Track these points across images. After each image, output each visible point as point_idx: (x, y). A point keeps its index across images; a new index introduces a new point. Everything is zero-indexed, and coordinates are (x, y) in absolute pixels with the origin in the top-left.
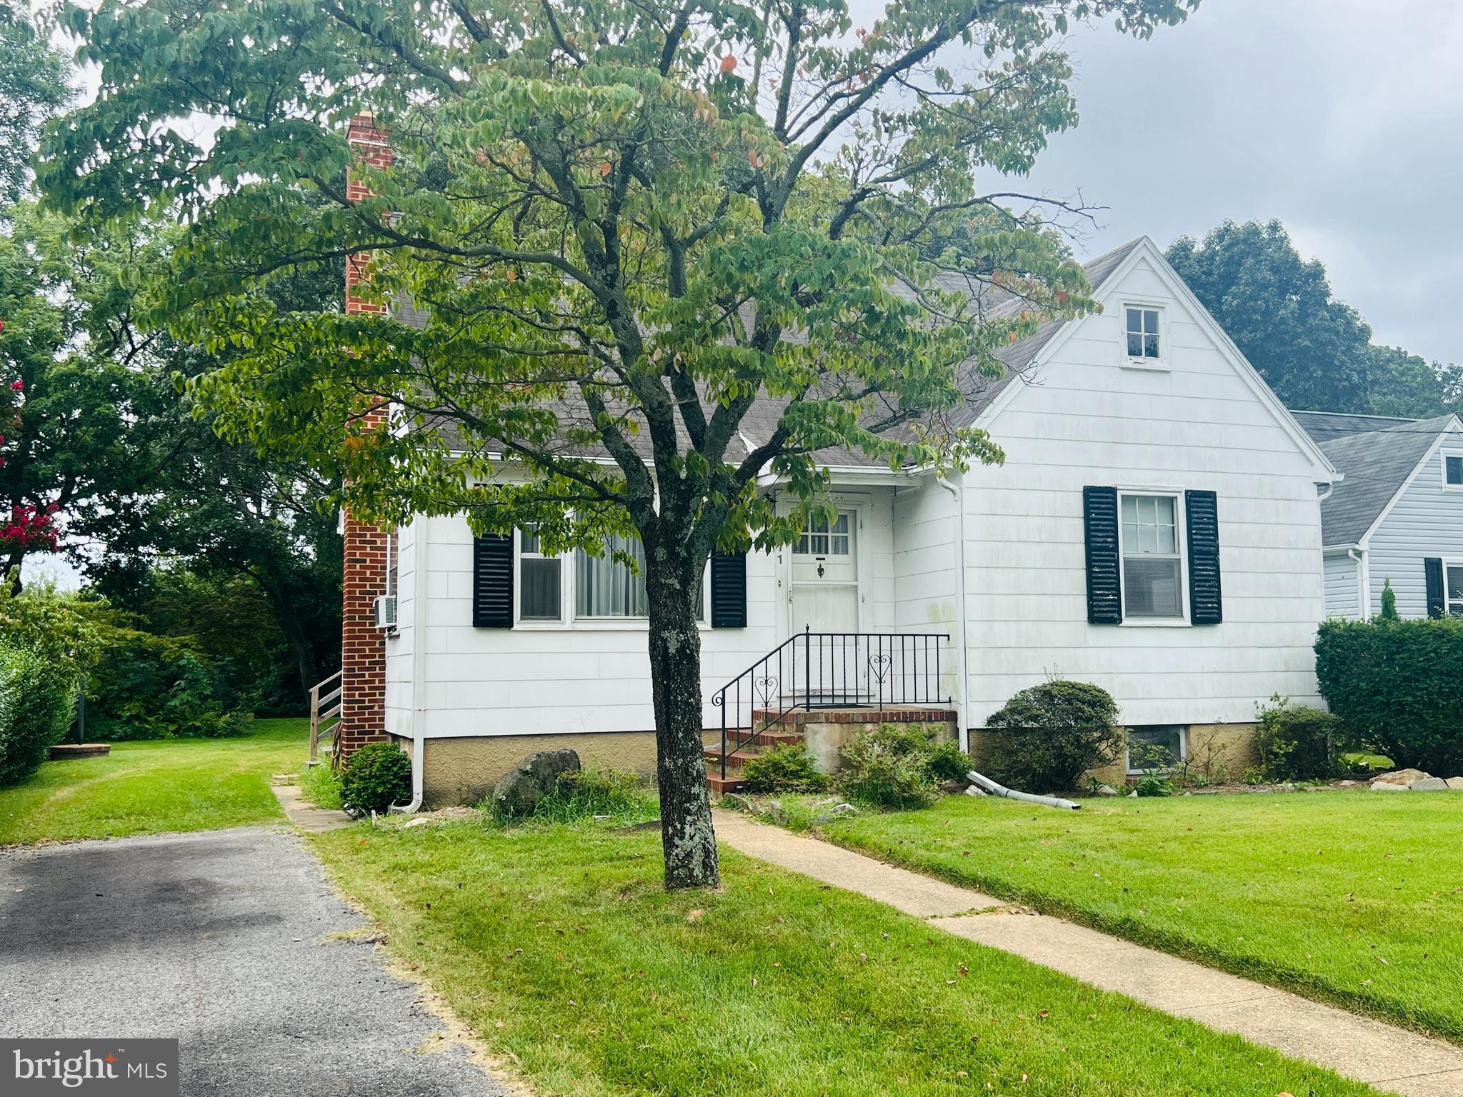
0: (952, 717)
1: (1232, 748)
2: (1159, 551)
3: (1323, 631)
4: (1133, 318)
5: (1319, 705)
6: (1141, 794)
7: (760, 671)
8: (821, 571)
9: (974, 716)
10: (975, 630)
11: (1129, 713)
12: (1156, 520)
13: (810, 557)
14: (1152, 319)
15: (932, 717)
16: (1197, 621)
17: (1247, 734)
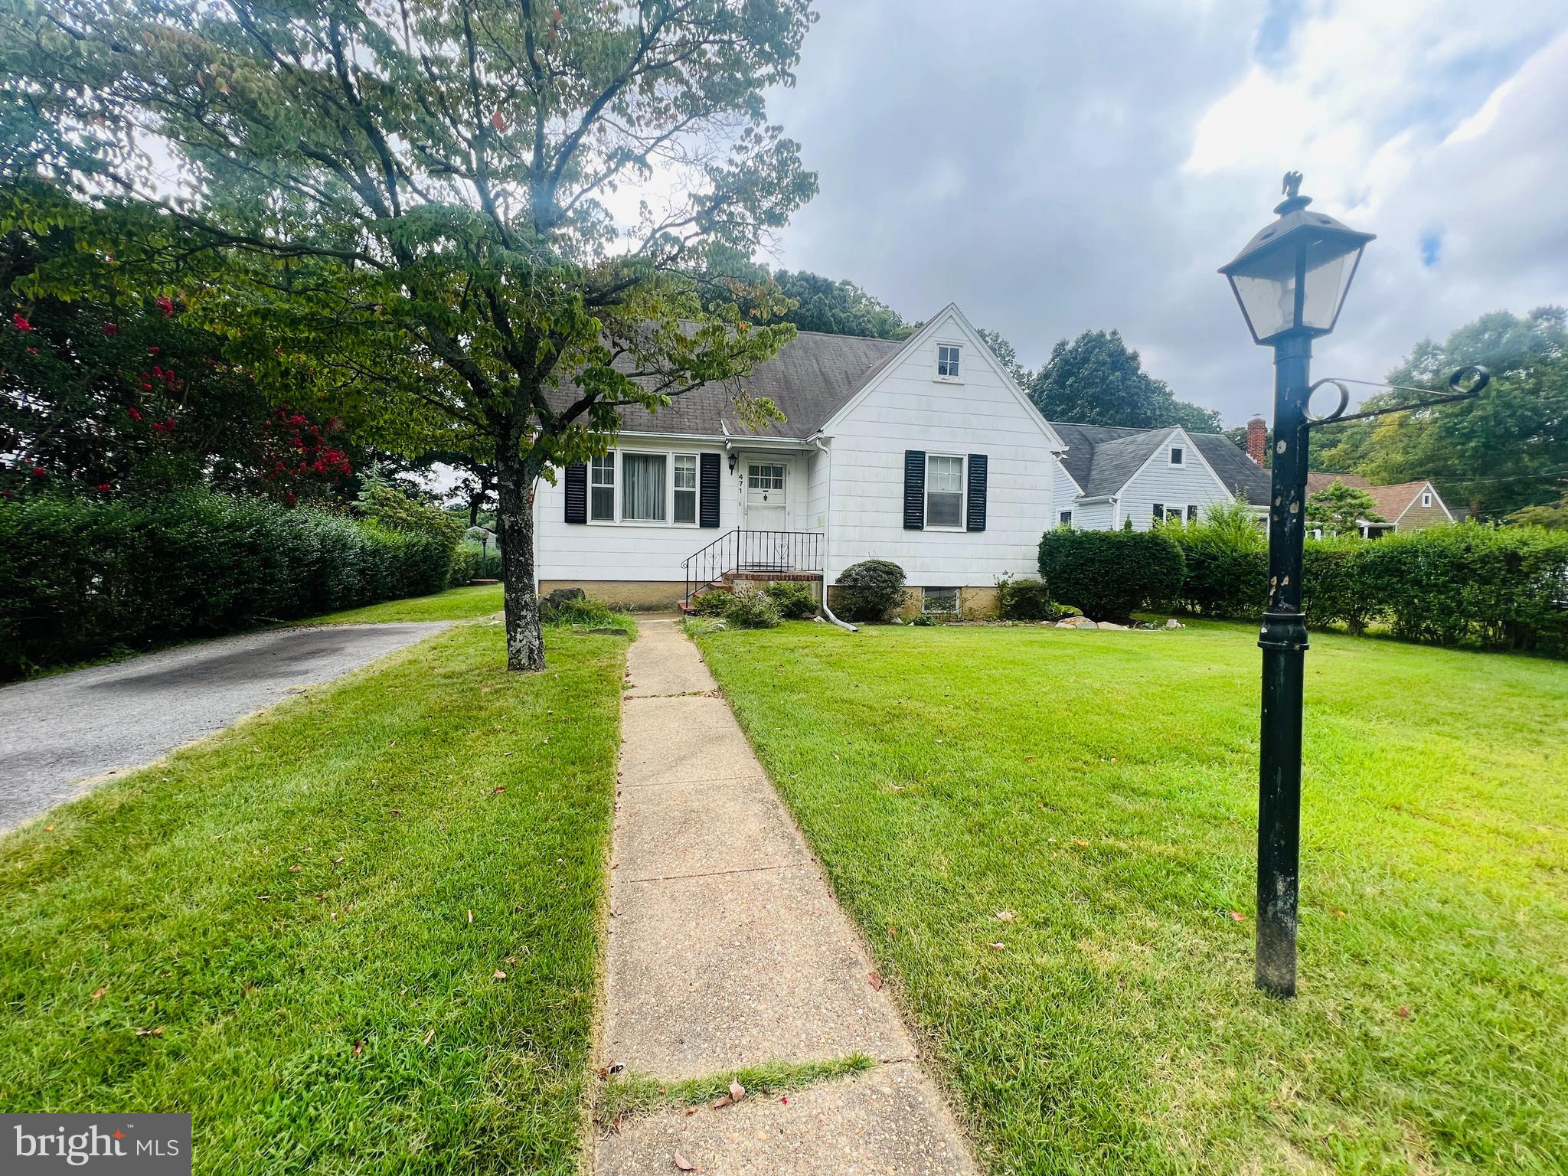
0: (820, 578)
1: (983, 601)
2: (951, 489)
3: (1045, 537)
4: (943, 352)
5: (1039, 579)
6: (916, 624)
7: (709, 550)
8: (766, 498)
9: (831, 579)
10: (834, 532)
11: (913, 579)
12: (951, 471)
13: (760, 490)
14: (955, 354)
15: (809, 578)
16: (970, 529)
17: (994, 593)
